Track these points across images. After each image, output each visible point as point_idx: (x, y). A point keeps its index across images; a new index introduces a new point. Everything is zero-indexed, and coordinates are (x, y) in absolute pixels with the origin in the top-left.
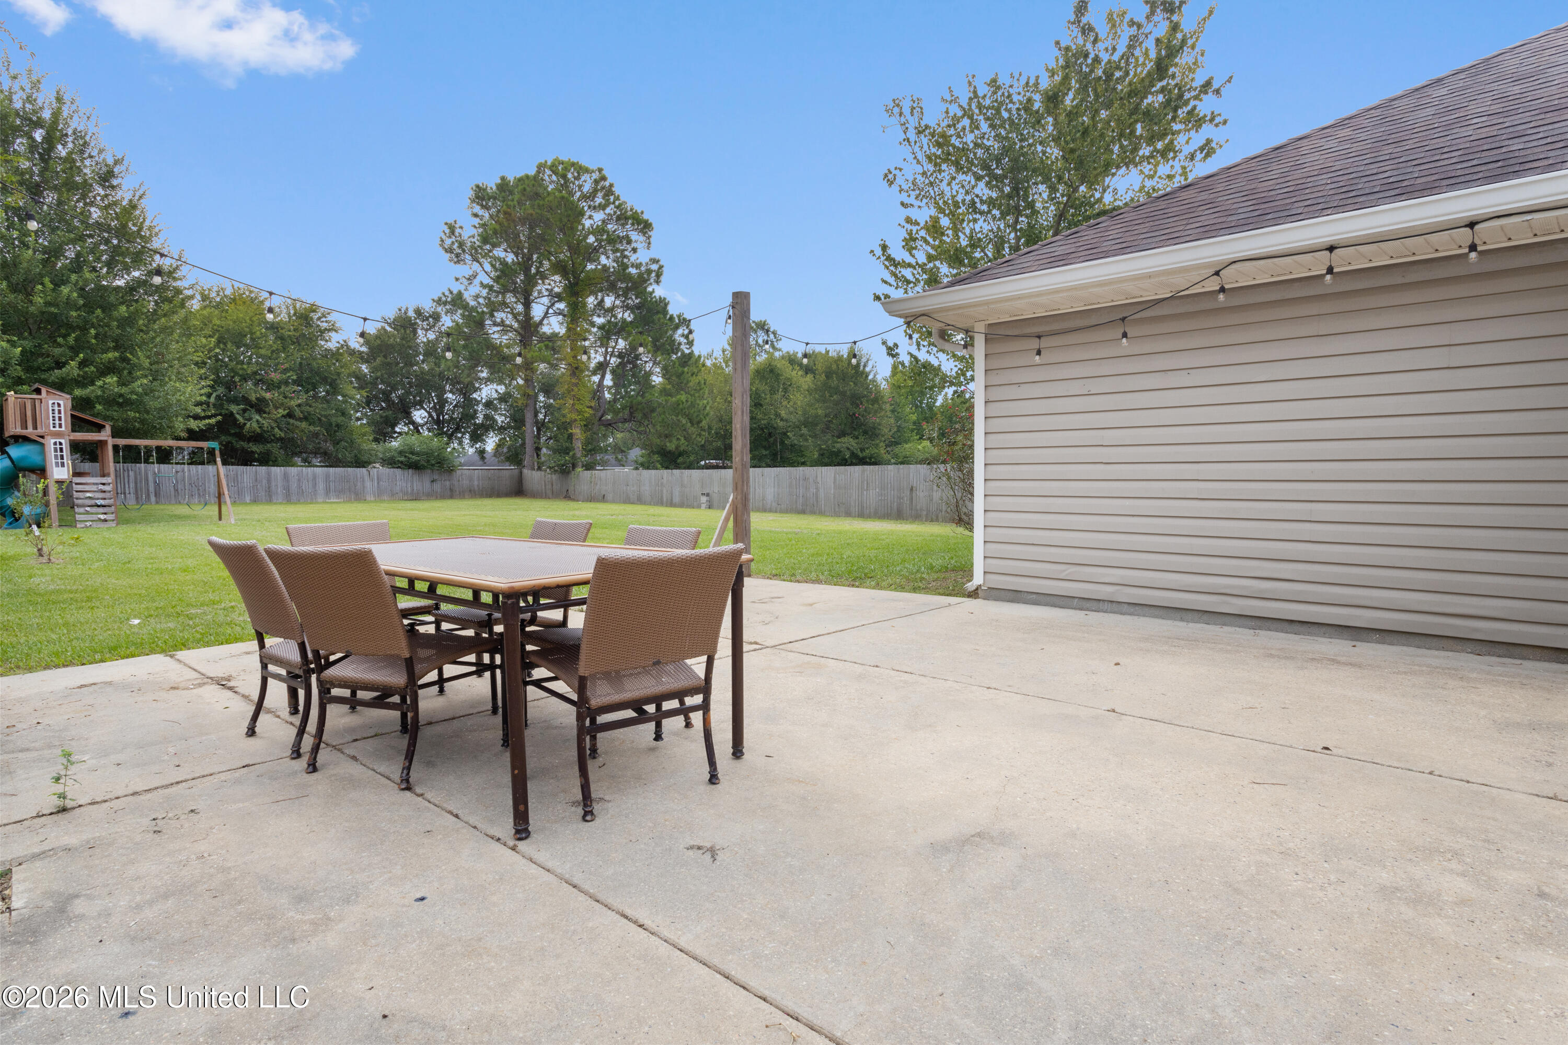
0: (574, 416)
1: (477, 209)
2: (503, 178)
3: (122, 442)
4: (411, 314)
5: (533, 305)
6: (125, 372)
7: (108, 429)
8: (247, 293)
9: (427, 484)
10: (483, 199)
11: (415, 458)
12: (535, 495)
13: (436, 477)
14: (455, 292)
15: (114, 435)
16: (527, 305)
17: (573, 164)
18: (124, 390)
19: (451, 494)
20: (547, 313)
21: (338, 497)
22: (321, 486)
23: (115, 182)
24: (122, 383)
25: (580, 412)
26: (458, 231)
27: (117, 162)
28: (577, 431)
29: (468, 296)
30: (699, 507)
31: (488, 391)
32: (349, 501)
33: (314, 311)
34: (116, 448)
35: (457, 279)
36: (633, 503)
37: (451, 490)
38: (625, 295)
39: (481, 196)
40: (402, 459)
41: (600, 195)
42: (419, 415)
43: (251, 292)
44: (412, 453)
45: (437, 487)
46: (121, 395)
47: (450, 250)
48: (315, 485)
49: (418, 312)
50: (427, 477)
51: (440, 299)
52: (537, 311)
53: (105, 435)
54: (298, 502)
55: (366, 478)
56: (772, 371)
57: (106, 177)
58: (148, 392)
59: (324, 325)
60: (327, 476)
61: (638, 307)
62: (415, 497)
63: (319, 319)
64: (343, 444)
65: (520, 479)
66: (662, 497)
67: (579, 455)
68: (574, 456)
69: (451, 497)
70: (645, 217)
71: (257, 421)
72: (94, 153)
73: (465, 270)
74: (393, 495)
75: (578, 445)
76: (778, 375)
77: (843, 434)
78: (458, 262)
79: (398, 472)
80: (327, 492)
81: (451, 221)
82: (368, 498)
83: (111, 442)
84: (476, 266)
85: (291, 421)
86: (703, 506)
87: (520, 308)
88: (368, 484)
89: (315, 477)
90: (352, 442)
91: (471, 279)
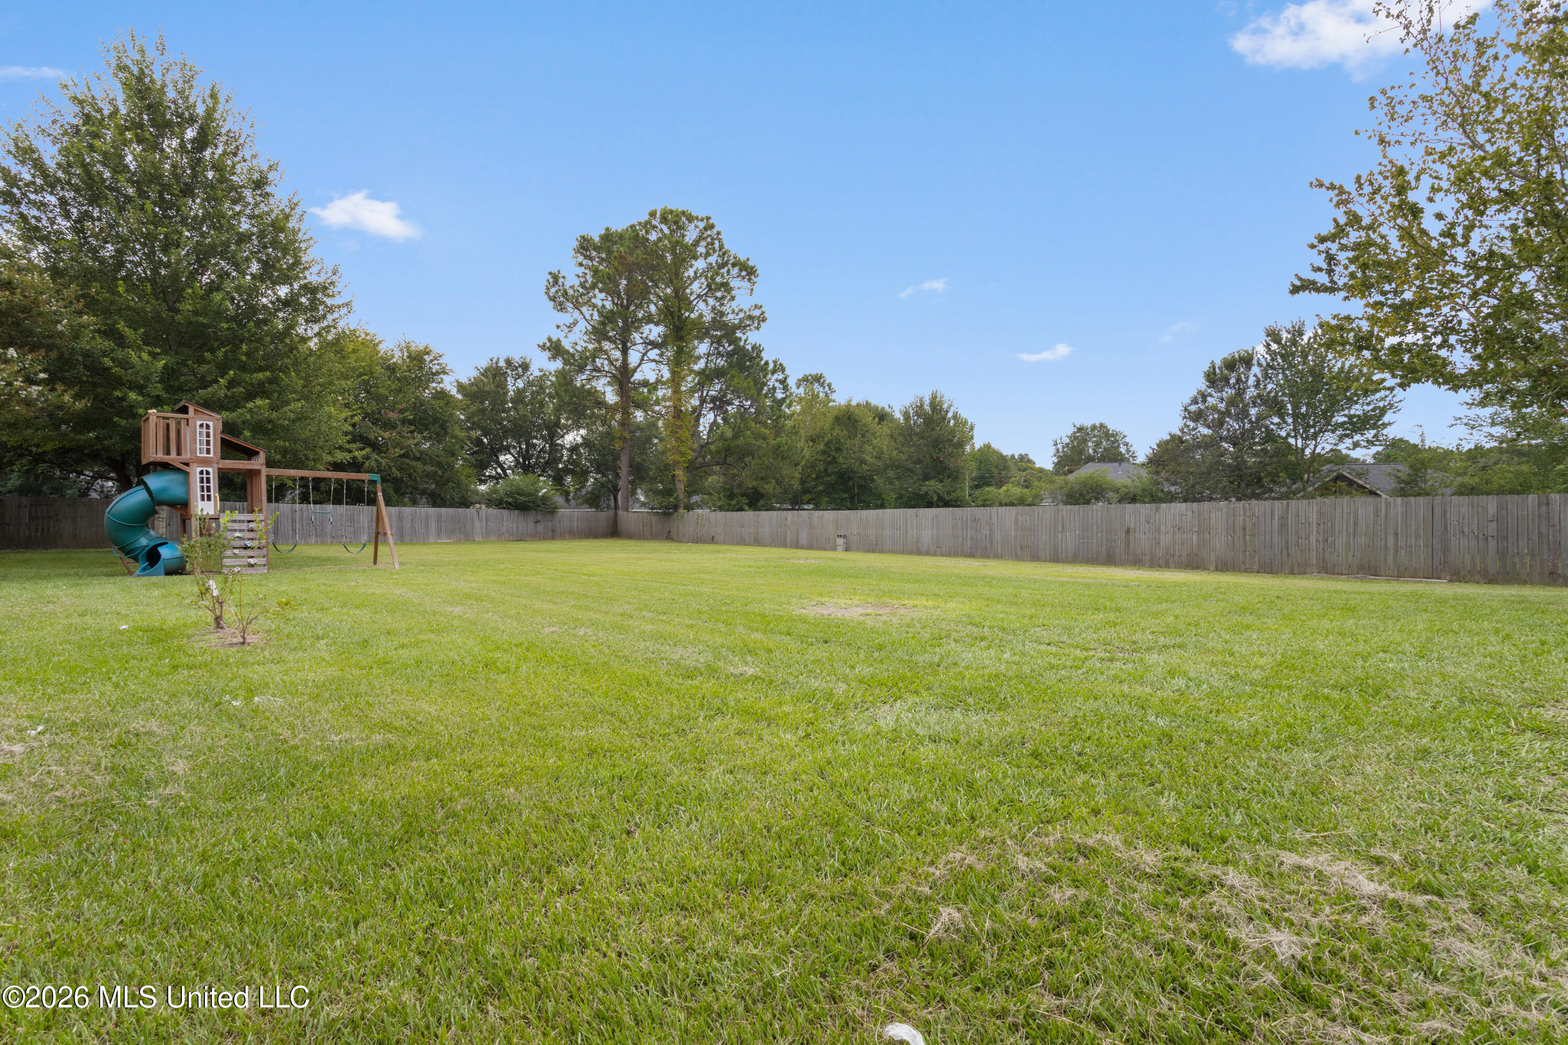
0: (677, 458)
1: (581, 259)
2: (607, 229)
3: (275, 472)
4: (502, 364)
5: (630, 351)
6: (276, 395)
7: (262, 457)
8: (363, 336)
9: (531, 525)
10: (587, 250)
11: (523, 499)
12: (630, 536)
13: (539, 518)
14: (554, 339)
15: (270, 464)
16: (625, 352)
17: (683, 213)
18: (274, 415)
19: (553, 535)
20: (642, 360)
21: (449, 538)
22: (433, 525)
23: (268, 189)
24: (273, 408)
25: (682, 454)
26: (561, 280)
27: (271, 168)
28: (680, 473)
29: (567, 345)
30: (834, 549)
31: (572, 438)
32: (459, 541)
33: (428, 353)
34: (269, 479)
35: (558, 327)
36: (749, 545)
37: (553, 531)
38: (719, 342)
39: (584, 246)
40: (510, 500)
41: (703, 243)
42: (507, 459)
43: (367, 334)
44: (518, 494)
45: (540, 528)
46: (270, 421)
47: (553, 299)
48: (427, 526)
49: (509, 362)
50: (531, 517)
51: (544, 345)
52: (634, 357)
53: (258, 463)
54: (411, 542)
55: (476, 518)
56: (849, 418)
57: (259, 184)
58: (301, 418)
59: (435, 368)
60: (439, 516)
61: (730, 355)
62: (520, 538)
63: (431, 361)
64: (451, 484)
65: (615, 521)
66: (785, 538)
67: (681, 496)
68: (676, 499)
69: (553, 538)
70: (751, 263)
71: (376, 461)
72: (248, 157)
73: (566, 318)
74: (499, 536)
75: (681, 487)
76: (856, 421)
77: (926, 478)
78: (561, 310)
79: (505, 512)
80: (439, 532)
81: (555, 271)
82: (477, 539)
83: (265, 471)
84: (576, 314)
85: (407, 461)
86: (840, 548)
87: (617, 354)
88: (477, 524)
89: (427, 517)
90: (459, 484)
91: (571, 326)
